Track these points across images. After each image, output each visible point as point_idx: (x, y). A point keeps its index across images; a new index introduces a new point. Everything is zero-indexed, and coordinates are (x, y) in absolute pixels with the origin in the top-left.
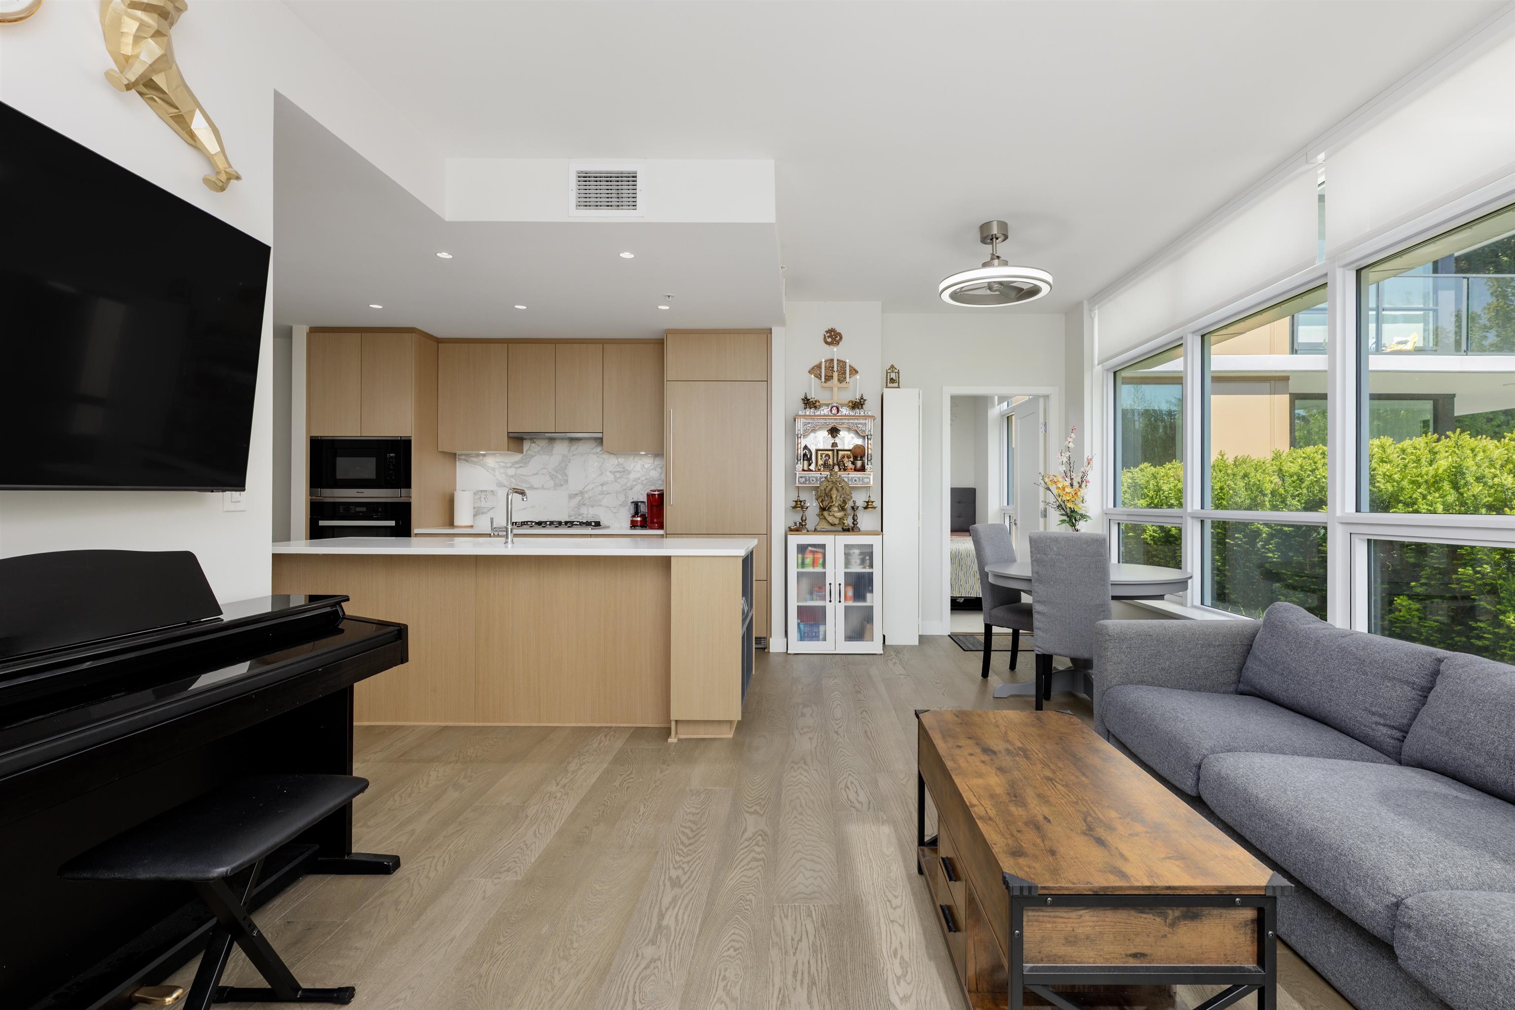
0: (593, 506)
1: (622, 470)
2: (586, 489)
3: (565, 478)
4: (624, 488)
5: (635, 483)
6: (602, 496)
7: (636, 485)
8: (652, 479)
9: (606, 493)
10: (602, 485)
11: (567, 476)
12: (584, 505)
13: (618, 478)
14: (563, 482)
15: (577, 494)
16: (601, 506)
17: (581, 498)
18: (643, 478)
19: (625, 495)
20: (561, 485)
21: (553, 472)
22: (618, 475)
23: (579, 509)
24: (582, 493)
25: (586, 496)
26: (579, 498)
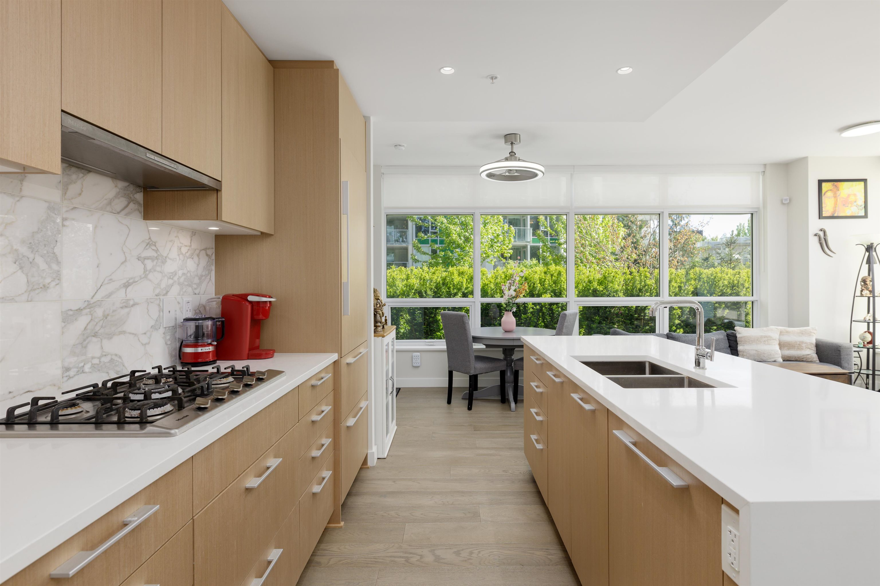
0: (110, 336)
1: (156, 255)
2: (98, 297)
3: (55, 267)
4: (157, 291)
5: (171, 281)
6: (126, 310)
7: (172, 285)
8: (189, 275)
9: (131, 303)
10: (127, 285)
11: (58, 263)
12: (95, 335)
13: (150, 271)
14: (48, 280)
15: (80, 310)
16: (123, 332)
17: (89, 318)
18: (180, 273)
19: (159, 305)
20: (45, 288)
21: (24, 250)
22: (149, 264)
23: (86, 347)
24: (90, 306)
25: (99, 312)
26: (82, 321)
